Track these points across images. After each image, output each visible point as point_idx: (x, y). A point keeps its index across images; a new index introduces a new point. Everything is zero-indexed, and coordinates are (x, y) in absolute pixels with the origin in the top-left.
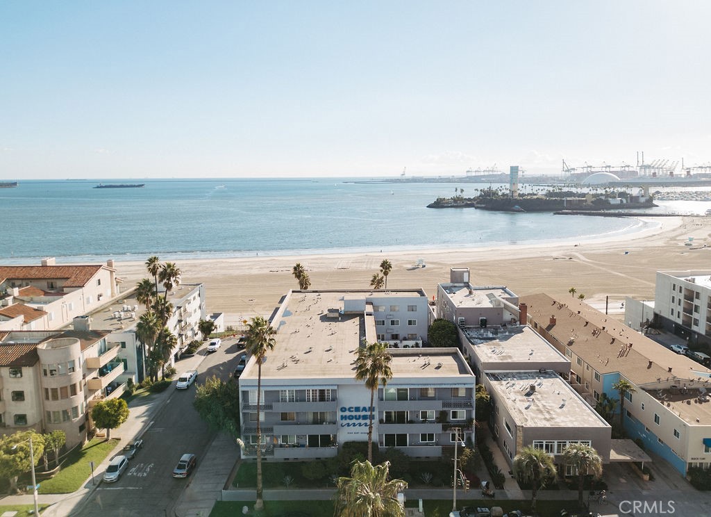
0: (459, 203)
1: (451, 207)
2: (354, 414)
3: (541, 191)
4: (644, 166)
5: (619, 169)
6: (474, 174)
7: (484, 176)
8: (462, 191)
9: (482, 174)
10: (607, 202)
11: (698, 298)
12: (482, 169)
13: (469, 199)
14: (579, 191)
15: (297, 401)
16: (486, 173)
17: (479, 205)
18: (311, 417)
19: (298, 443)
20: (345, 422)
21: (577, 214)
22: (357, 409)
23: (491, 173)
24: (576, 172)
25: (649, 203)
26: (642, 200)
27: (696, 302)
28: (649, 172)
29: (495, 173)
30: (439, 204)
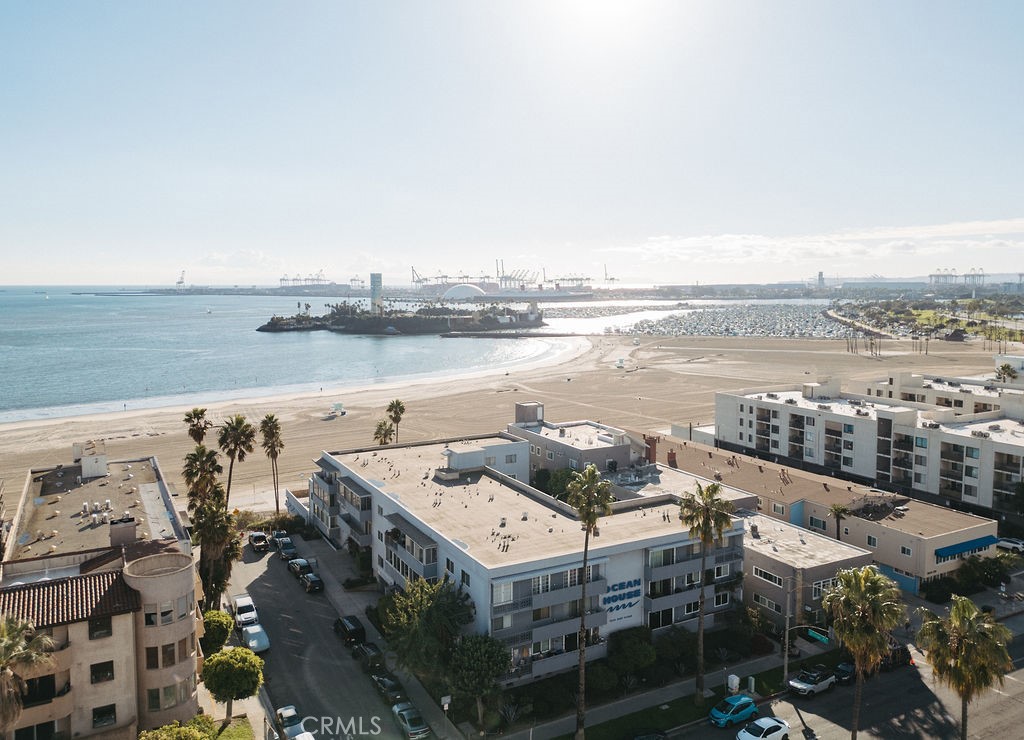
0: (303, 324)
1: (294, 330)
2: (617, 593)
3: (411, 309)
4: (505, 277)
5: (478, 281)
6: (291, 284)
7: (306, 287)
8: (308, 306)
9: (303, 283)
10: (496, 320)
11: (775, 416)
12: (303, 278)
13: (317, 319)
14: (457, 307)
15: (553, 589)
16: (309, 283)
17: (334, 327)
18: (566, 610)
19: (553, 649)
20: (608, 606)
21: (469, 336)
22: (622, 586)
23: (316, 283)
24: (429, 283)
25: (538, 323)
26: (532, 317)
27: (773, 422)
28: (516, 285)
29: (322, 283)
30: (275, 326)
